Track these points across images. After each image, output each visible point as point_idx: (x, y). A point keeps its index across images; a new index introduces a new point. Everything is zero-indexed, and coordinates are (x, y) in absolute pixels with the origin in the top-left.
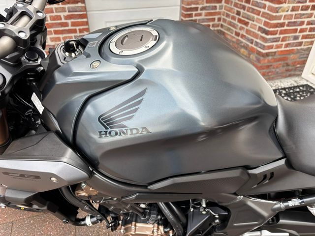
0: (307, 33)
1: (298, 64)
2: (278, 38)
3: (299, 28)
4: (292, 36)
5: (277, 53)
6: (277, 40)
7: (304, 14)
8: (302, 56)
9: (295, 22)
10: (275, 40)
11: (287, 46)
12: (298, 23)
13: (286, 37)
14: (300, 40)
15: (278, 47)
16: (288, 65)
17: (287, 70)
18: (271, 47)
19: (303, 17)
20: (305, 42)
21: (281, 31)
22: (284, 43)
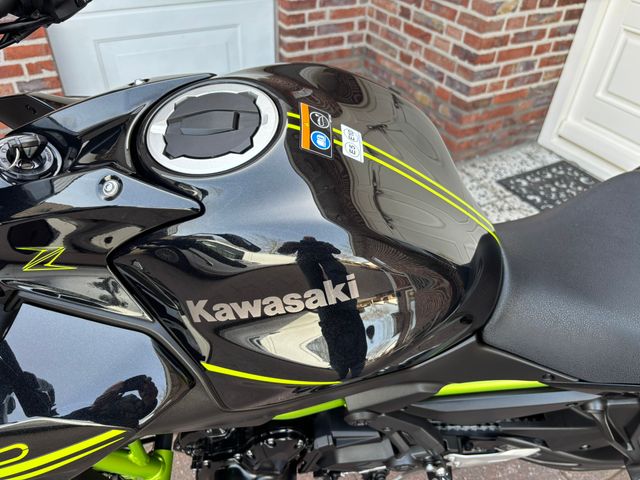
0: (550, 54)
1: (532, 118)
2: (495, 69)
3: (535, 44)
4: (522, 63)
5: (493, 101)
6: (492, 74)
7: (544, 15)
8: (539, 102)
9: (528, 33)
10: (489, 74)
11: (512, 83)
12: (534, 34)
13: (511, 66)
14: (536, 70)
15: (495, 87)
16: (513, 122)
17: (512, 134)
18: (481, 89)
19: (544, 20)
20: (546, 73)
21: (501, 53)
22: (506, 79)
